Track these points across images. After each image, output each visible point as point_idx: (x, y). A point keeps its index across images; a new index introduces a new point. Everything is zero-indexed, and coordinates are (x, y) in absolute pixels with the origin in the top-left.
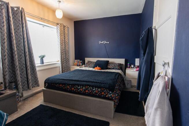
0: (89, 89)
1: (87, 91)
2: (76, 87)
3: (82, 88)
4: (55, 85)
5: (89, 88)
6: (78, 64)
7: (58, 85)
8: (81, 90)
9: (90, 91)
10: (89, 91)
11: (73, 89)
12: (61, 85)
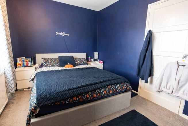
0: (112, 89)
1: (111, 92)
2: (98, 92)
3: (105, 90)
4: (64, 103)
5: (112, 87)
6: (24, 64)
7: (68, 100)
8: (104, 93)
9: (114, 90)
10: (112, 90)
11: (95, 96)
12: (75, 99)
